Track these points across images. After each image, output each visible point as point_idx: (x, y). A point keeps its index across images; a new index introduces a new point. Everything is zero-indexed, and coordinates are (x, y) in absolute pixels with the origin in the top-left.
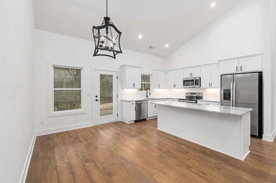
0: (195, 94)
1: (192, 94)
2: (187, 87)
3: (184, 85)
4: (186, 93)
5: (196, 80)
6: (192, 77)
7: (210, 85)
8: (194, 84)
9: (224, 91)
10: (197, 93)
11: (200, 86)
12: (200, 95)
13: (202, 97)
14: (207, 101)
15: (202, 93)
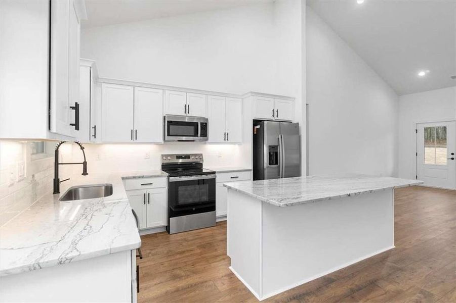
0: (187, 157)
1: (179, 157)
2: (174, 141)
3: (169, 135)
4: (163, 156)
5: (201, 123)
6: (188, 115)
7: (226, 137)
8: (197, 133)
9: (269, 149)
10: (192, 155)
11: (207, 140)
12: (198, 160)
13: (202, 164)
14: (234, 171)
15: (202, 155)
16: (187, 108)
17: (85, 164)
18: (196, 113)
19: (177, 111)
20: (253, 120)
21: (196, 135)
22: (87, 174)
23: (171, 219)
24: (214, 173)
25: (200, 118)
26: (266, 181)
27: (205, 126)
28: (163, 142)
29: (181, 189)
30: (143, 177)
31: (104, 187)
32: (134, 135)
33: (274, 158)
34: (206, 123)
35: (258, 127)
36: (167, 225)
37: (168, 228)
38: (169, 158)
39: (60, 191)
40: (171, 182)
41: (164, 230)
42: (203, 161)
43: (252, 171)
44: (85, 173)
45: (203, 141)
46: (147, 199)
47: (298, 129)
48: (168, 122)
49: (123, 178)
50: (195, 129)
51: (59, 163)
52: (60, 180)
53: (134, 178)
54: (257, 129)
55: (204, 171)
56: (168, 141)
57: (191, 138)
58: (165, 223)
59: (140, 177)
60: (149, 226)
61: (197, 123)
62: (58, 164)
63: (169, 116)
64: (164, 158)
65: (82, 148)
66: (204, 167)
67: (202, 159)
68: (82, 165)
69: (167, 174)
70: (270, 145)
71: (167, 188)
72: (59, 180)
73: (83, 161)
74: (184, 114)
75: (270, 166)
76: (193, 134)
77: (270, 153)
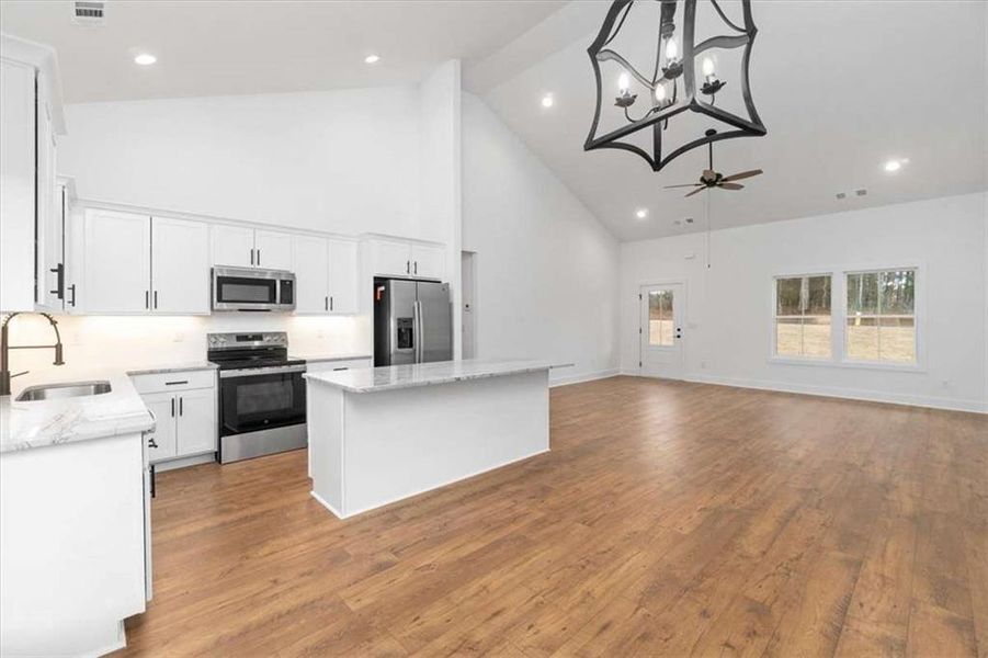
0: (258, 337)
1: (241, 338)
2: (231, 310)
3: (220, 300)
4: (210, 336)
5: (282, 281)
6: (257, 266)
7: (329, 304)
8: (275, 298)
9: (399, 324)
10: (268, 334)
11: (294, 308)
12: (279, 343)
13: (286, 349)
14: (340, 359)
15: (285, 334)
16: (255, 256)
17: (59, 348)
18: (272, 263)
19: (236, 260)
20: (375, 278)
21: (272, 300)
22: (63, 363)
23: (223, 439)
24: (303, 362)
25: (279, 273)
26: (393, 368)
27: (288, 286)
28: (209, 313)
29: (243, 390)
30: (169, 371)
31: (93, 387)
32: (151, 300)
33: (406, 337)
34: (291, 282)
35: (383, 288)
36: (216, 450)
37: (218, 455)
38: (222, 339)
39: (11, 390)
40: (223, 379)
41: (211, 459)
42: (287, 343)
43: (373, 359)
44: (59, 361)
45: (285, 310)
46: (177, 408)
47: (448, 292)
48: (218, 278)
49: (130, 374)
50: (270, 290)
51: (9, 345)
52: (11, 374)
53: (152, 372)
54: (382, 292)
55: (289, 359)
56: (218, 311)
57: (264, 306)
58: (212, 447)
59: (162, 372)
60: (180, 454)
61: (275, 281)
62: (7, 348)
63: (221, 268)
64: (213, 340)
65: (53, 323)
66: (289, 354)
67: (285, 341)
68: (54, 349)
69: (217, 366)
70: (400, 316)
71: (216, 388)
72: (8, 373)
73: (55, 342)
74: (249, 265)
75: (400, 350)
76: (267, 300)
77: (399, 330)
